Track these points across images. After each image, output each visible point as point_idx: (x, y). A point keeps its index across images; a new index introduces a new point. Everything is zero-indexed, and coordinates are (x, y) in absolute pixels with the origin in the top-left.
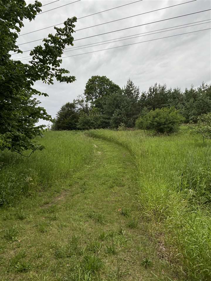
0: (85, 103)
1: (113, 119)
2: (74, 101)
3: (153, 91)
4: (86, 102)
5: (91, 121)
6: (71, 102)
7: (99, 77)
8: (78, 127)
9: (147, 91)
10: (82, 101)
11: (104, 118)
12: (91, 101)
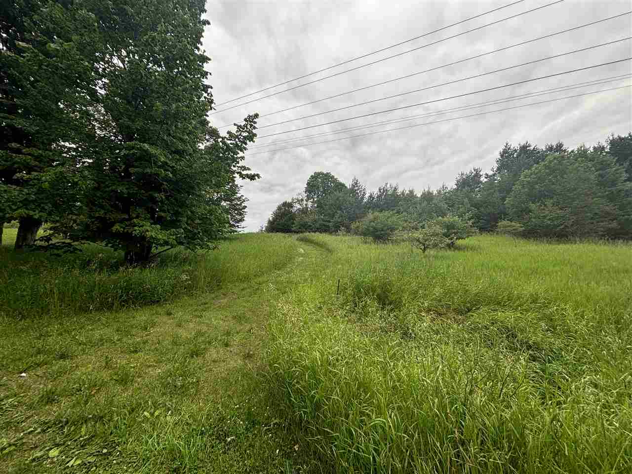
0: (305, 202)
1: (334, 222)
2: (293, 199)
3: (383, 191)
4: (307, 201)
5: (309, 224)
6: (289, 201)
7: (323, 174)
8: (293, 229)
9: (376, 192)
10: (302, 200)
11: (323, 220)
12: (312, 200)
